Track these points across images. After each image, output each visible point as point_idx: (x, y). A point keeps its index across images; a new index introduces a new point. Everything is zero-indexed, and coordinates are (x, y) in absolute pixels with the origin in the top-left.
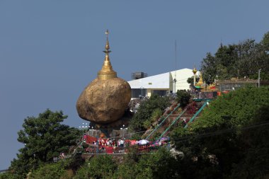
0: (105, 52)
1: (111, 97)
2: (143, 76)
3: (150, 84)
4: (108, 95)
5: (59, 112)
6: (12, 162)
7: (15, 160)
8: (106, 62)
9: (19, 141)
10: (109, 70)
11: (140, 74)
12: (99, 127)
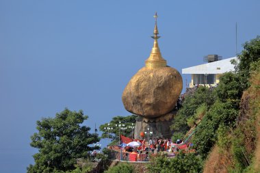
0: (153, 37)
1: (158, 88)
2: (216, 59)
3: (219, 69)
4: (156, 86)
5: (78, 112)
6: (28, 168)
7: (31, 166)
8: (154, 49)
9: (32, 146)
10: (158, 58)
11: (213, 56)
12: (146, 121)
